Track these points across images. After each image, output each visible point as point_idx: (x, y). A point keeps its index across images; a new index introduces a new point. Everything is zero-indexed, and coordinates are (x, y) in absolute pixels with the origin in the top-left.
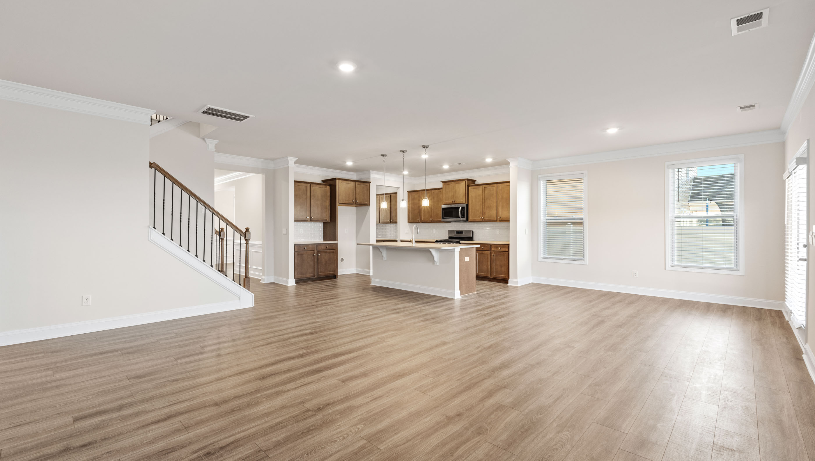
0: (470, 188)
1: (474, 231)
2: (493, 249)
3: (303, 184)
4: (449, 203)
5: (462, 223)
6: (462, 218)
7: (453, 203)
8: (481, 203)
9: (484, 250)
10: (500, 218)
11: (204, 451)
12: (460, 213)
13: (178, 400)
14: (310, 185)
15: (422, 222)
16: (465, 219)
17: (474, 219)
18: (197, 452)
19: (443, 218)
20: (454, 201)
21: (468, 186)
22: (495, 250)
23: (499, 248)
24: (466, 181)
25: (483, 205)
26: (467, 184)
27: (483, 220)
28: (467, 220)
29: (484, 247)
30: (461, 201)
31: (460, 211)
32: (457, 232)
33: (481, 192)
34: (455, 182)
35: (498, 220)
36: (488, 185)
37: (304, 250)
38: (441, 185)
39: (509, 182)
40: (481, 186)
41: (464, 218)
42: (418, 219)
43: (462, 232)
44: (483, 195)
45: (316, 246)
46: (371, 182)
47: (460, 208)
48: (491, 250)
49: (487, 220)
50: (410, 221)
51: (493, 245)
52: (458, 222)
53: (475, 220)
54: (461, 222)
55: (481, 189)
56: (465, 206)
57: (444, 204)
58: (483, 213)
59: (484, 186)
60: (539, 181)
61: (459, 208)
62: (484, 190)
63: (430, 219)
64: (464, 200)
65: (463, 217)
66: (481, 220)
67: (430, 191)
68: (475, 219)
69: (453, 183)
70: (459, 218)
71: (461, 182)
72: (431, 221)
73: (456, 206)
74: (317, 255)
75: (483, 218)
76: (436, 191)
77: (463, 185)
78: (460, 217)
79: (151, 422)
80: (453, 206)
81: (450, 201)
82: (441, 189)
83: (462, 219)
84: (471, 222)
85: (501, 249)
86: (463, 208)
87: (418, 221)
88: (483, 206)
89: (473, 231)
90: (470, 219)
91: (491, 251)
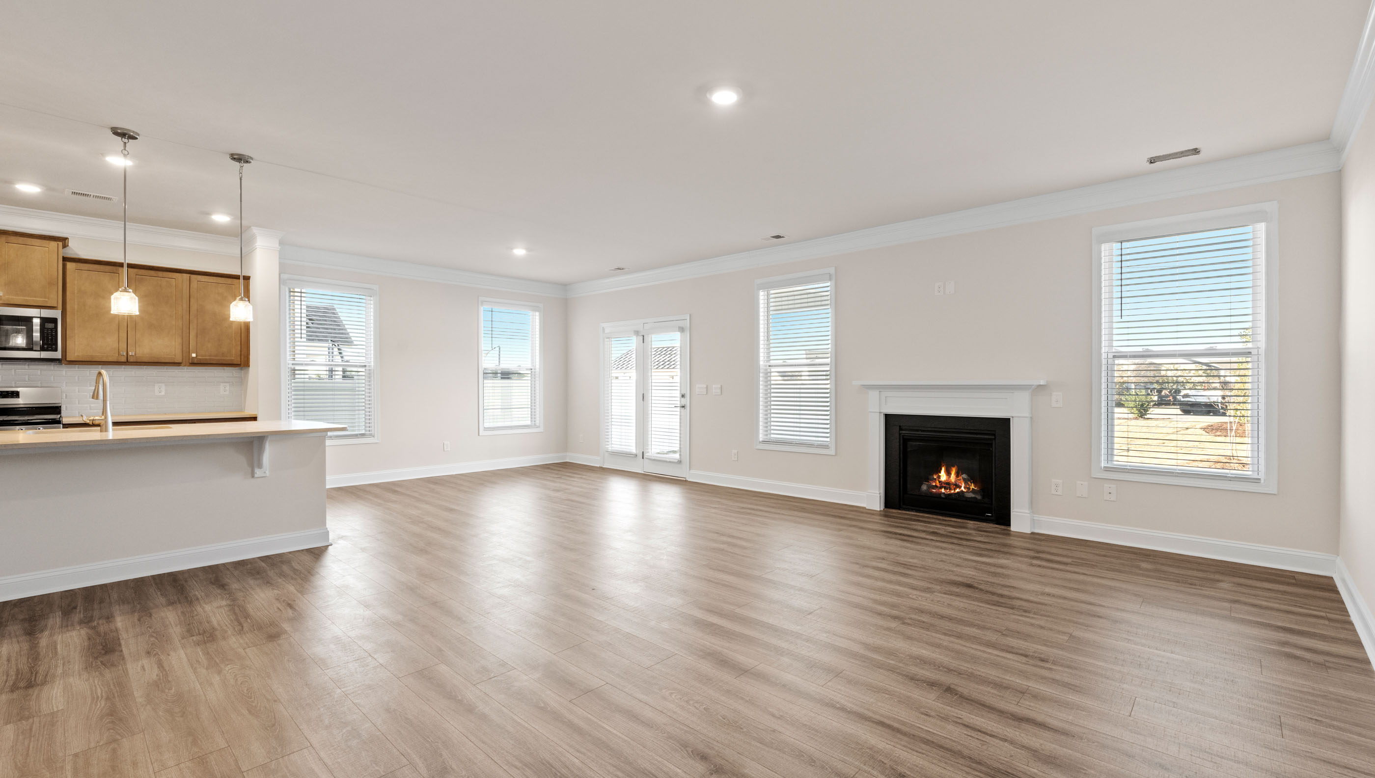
0: (70, 265)
6: (43, 350)
10: (196, 356)
11: (1042, 665)
12: (36, 335)
13: (969, 734)
16: (58, 354)
17: (92, 356)
18: (1050, 668)
21: (64, 260)
24: (60, 243)
26: (61, 252)
27: (131, 360)
34: (3, 238)
35: (187, 361)
41: (56, 350)
43: (11, 394)
47: (36, 321)
49: (145, 360)
53: (95, 359)
56: (57, 315)
58: (131, 342)
64: (52, 299)
65: (49, 347)
66: (123, 360)
68: (97, 356)
70: (30, 350)
75: (131, 353)
77: (48, 253)
78: (37, 346)
79: (1049, 731)
83: (43, 354)
86: (47, 321)
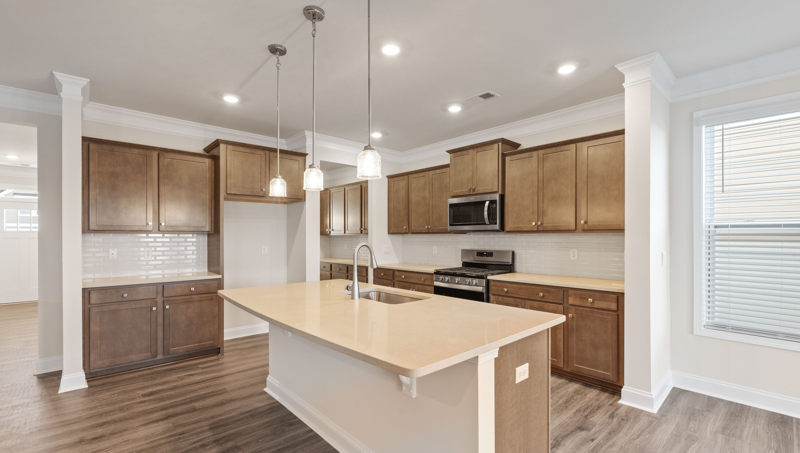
0: (507, 159)
1: (517, 251)
2: (571, 301)
3: (136, 151)
4: (462, 194)
5: (490, 234)
6: (490, 224)
7: (471, 193)
8: (535, 189)
9: (546, 300)
10: (586, 222)
12: (486, 213)
14: (159, 154)
15: (413, 233)
16: (497, 227)
17: (518, 227)
19: (451, 225)
20: (474, 190)
21: (504, 156)
22: (578, 302)
23: (590, 300)
24: (500, 144)
25: (541, 194)
26: (502, 150)
27: (540, 229)
28: (502, 228)
29: (545, 294)
30: (488, 189)
31: (486, 209)
32: (480, 254)
33: (535, 165)
34: (475, 150)
35: (580, 228)
36: (553, 149)
37: (120, 300)
38: (446, 160)
39: (622, 132)
40: (535, 153)
41: (496, 224)
42: (405, 227)
43: (490, 254)
44: (541, 171)
45: (160, 287)
46: (307, 154)
47: (487, 203)
48: (565, 300)
49: (549, 229)
50: (391, 231)
51: (570, 292)
52: (482, 233)
53: (519, 229)
54: (487, 233)
55: (535, 159)
56: (497, 197)
57: (453, 197)
58: (540, 214)
59: (541, 152)
60: (695, 128)
61: (484, 202)
62: (542, 161)
63: (426, 227)
64: (494, 185)
65: (492, 220)
66: (535, 229)
67: (426, 173)
68: (520, 227)
69: (471, 151)
70: (485, 224)
71: (488, 147)
72: (428, 230)
73: (478, 198)
74: (164, 307)
75: (539, 223)
76: (438, 171)
77: (493, 154)
78: (487, 222)
80: (472, 199)
81: (465, 190)
82: (447, 166)
83: (489, 227)
84: (509, 232)
85: (596, 302)
86: (493, 202)
87: (404, 232)
88: (541, 198)
89: (513, 253)
90: (507, 227)
91: (566, 305)
